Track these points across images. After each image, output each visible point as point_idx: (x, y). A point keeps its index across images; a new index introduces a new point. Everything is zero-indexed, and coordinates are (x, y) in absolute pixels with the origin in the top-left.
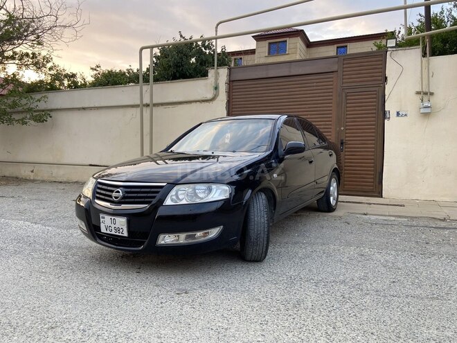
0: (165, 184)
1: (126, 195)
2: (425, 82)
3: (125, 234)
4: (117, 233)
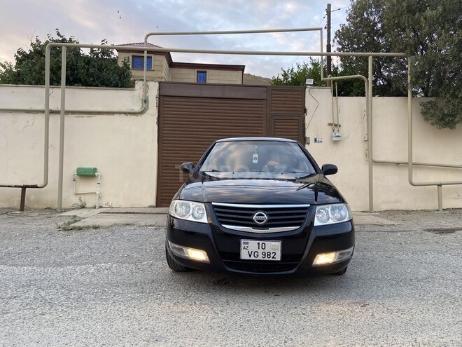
0: (309, 205)
2: (335, 116)
3: (278, 258)
4: (266, 259)
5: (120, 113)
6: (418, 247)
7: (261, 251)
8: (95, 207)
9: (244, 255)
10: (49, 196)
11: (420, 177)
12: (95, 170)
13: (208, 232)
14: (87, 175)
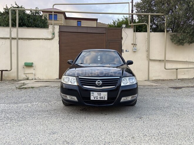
0: (119, 77)
1: (103, 83)
2: (135, 41)
3: (106, 99)
4: (101, 99)
5: (42, 39)
6: (166, 94)
7: (99, 96)
8: (33, 79)
9: (92, 98)
10: (13, 74)
11: (169, 66)
12: (32, 63)
13: (77, 89)
14: (29, 65)
